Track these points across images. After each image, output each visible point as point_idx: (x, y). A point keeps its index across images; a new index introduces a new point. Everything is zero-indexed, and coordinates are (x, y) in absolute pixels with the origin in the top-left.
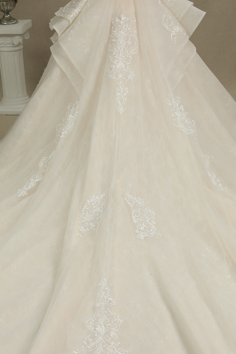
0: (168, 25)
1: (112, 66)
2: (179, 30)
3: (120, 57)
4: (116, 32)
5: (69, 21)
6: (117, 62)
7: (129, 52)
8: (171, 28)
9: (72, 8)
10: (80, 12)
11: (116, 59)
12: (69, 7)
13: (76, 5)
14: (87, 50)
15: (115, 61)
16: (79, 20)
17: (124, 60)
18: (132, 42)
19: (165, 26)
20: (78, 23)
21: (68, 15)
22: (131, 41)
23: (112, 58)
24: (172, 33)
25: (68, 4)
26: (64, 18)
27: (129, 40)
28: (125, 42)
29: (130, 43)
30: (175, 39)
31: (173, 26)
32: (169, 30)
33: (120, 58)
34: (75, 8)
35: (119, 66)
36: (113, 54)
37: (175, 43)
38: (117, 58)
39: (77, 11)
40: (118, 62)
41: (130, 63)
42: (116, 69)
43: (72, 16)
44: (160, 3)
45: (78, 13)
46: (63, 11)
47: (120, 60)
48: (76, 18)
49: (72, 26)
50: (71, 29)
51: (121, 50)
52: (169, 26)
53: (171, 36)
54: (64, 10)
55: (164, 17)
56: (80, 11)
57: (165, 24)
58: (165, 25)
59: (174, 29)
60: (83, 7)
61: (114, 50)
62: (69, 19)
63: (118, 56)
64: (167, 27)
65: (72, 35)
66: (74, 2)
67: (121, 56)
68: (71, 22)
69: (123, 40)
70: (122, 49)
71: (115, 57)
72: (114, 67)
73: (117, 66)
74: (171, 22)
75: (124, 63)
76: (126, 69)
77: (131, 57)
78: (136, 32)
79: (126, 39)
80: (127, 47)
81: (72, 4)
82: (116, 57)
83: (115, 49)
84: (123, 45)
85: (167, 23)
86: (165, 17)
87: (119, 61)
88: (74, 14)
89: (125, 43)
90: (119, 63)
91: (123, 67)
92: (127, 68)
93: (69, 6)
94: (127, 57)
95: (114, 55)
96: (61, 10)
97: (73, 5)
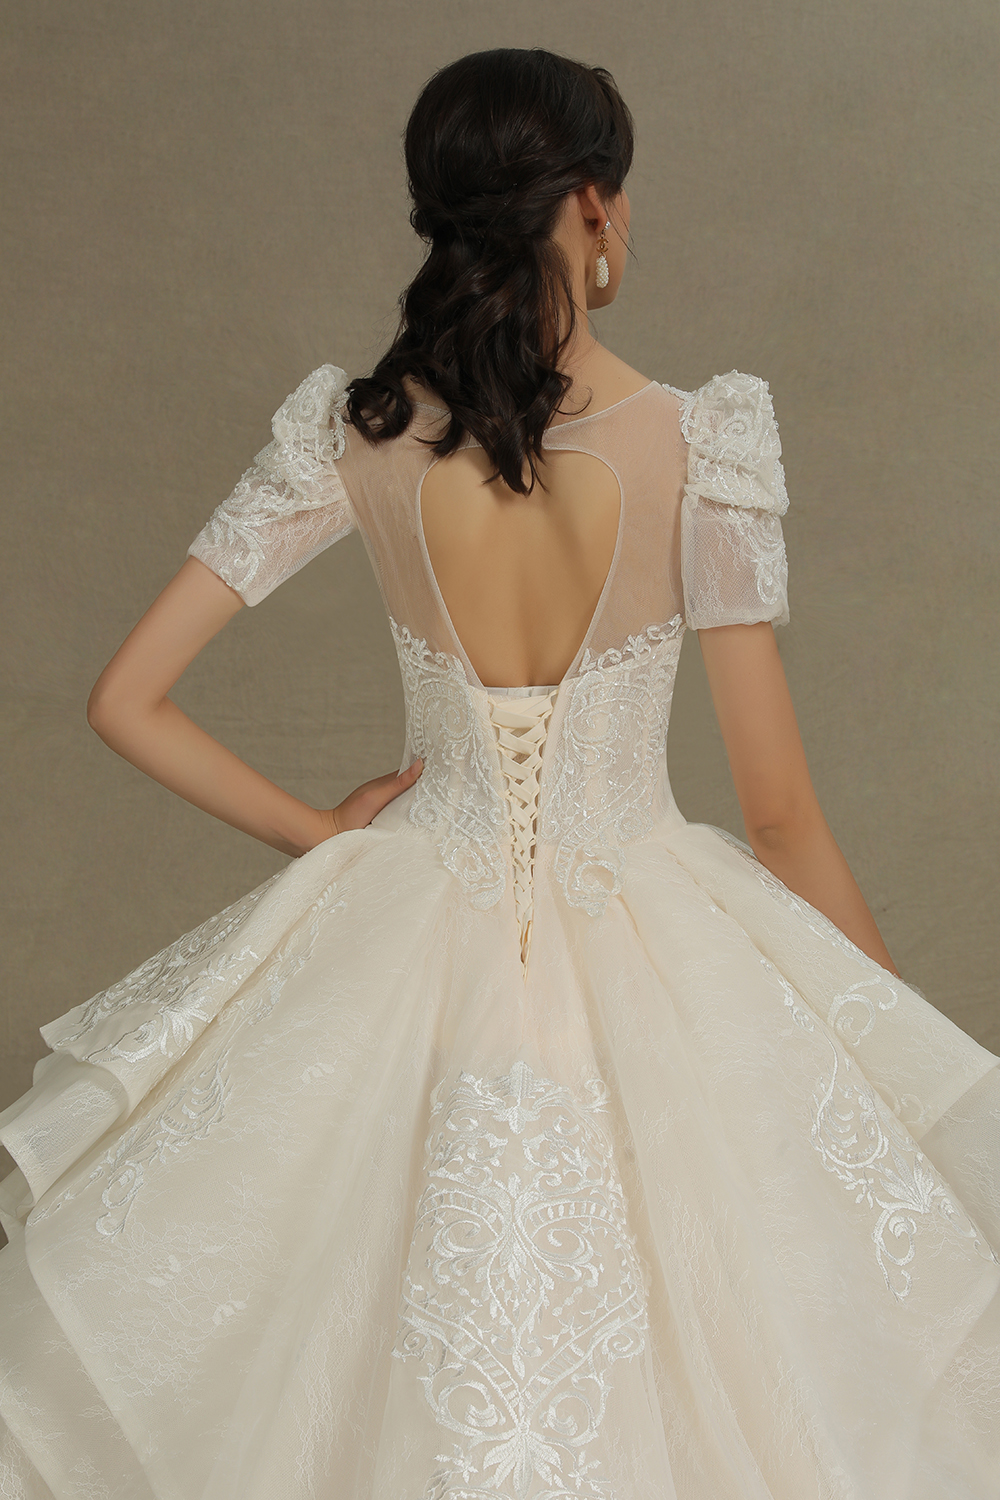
0: (857, 1159)
1: (446, 1459)
2: (934, 1197)
3: (513, 1387)
4: (462, 1186)
5: (118, 1092)
6: (491, 1423)
7: (583, 1344)
8: (871, 1181)
9: (154, 1002)
10: (207, 1030)
11: (483, 1406)
12: (136, 994)
13: (186, 980)
14: (228, 1311)
15: (473, 1422)
16: (196, 1091)
17: (552, 1411)
18: (602, 1269)
19: (830, 1163)
20: (186, 1110)
21: (116, 1051)
22: (595, 1261)
23: (445, 1393)
24: (883, 1219)
25: (138, 973)
26: (86, 1064)
27: (579, 1251)
28: (550, 1266)
29: (590, 1276)
30: (902, 1262)
31: (889, 1171)
32: (861, 1196)
33: (512, 1394)
34: (174, 999)
35: (505, 1459)
36: (454, 1358)
37: (905, 1293)
38: (491, 1391)
39: (184, 1020)
40: (496, 1429)
41: (595, 1435)
42: (488, 1485)
43: (143, 1053)
44: (789, 1001)
45: (190, 1038)
46: (95, 1020)
47: (516, 1409)
48: (176, 1068)
49: (136, 1128)
50: (125, 1156)
51: (522, 1329)
52: (860, 1165)
53: (878, 1238)
54: (104, 1009)
55: (824, 1102)
56: (206, 1018)
57: (834, 1148)
58: (832, 1157)
59: (894, 1190)
60: (237, 995)
61: (458, 1331)
62: (121, 1073)
63: (498, 1380)
64: (843, 1170)
65: (129, 1198)
66: (180, 961)
67: (522, 1375)
68: (134, 1101)
69: (529, 1246)
70: (530, 1322)
71: (474, 1385)
72: (466, 1468)
73: (491, 1458)
74: (875, 1140)
75: (549, 1435)
76: (569, 1483)
77: (601, 1383)
78: (616, 1195)
79: (551, 1238)
80: (569, 1301)
81: (164, 974)
82: (480, 1387)
83: (467, 1325)
84: (536, 1288)
85: (847, 1143)
86: (829, 1096)
87: (507, 1414)
88: (163, 1044)
89: (550, 1273)
90: (511, 1433)
91: (544, 1472)
92: (577, 1477)
93: (144, 981)
94: (574, 1380)
95: (458, 1366)
96: (87, 1009)
97: (164, 978)
